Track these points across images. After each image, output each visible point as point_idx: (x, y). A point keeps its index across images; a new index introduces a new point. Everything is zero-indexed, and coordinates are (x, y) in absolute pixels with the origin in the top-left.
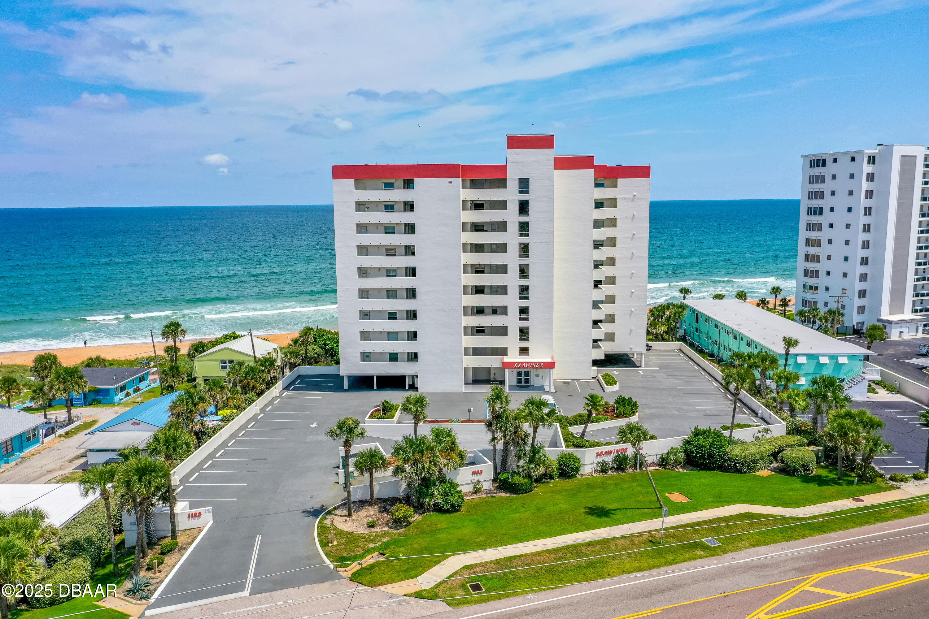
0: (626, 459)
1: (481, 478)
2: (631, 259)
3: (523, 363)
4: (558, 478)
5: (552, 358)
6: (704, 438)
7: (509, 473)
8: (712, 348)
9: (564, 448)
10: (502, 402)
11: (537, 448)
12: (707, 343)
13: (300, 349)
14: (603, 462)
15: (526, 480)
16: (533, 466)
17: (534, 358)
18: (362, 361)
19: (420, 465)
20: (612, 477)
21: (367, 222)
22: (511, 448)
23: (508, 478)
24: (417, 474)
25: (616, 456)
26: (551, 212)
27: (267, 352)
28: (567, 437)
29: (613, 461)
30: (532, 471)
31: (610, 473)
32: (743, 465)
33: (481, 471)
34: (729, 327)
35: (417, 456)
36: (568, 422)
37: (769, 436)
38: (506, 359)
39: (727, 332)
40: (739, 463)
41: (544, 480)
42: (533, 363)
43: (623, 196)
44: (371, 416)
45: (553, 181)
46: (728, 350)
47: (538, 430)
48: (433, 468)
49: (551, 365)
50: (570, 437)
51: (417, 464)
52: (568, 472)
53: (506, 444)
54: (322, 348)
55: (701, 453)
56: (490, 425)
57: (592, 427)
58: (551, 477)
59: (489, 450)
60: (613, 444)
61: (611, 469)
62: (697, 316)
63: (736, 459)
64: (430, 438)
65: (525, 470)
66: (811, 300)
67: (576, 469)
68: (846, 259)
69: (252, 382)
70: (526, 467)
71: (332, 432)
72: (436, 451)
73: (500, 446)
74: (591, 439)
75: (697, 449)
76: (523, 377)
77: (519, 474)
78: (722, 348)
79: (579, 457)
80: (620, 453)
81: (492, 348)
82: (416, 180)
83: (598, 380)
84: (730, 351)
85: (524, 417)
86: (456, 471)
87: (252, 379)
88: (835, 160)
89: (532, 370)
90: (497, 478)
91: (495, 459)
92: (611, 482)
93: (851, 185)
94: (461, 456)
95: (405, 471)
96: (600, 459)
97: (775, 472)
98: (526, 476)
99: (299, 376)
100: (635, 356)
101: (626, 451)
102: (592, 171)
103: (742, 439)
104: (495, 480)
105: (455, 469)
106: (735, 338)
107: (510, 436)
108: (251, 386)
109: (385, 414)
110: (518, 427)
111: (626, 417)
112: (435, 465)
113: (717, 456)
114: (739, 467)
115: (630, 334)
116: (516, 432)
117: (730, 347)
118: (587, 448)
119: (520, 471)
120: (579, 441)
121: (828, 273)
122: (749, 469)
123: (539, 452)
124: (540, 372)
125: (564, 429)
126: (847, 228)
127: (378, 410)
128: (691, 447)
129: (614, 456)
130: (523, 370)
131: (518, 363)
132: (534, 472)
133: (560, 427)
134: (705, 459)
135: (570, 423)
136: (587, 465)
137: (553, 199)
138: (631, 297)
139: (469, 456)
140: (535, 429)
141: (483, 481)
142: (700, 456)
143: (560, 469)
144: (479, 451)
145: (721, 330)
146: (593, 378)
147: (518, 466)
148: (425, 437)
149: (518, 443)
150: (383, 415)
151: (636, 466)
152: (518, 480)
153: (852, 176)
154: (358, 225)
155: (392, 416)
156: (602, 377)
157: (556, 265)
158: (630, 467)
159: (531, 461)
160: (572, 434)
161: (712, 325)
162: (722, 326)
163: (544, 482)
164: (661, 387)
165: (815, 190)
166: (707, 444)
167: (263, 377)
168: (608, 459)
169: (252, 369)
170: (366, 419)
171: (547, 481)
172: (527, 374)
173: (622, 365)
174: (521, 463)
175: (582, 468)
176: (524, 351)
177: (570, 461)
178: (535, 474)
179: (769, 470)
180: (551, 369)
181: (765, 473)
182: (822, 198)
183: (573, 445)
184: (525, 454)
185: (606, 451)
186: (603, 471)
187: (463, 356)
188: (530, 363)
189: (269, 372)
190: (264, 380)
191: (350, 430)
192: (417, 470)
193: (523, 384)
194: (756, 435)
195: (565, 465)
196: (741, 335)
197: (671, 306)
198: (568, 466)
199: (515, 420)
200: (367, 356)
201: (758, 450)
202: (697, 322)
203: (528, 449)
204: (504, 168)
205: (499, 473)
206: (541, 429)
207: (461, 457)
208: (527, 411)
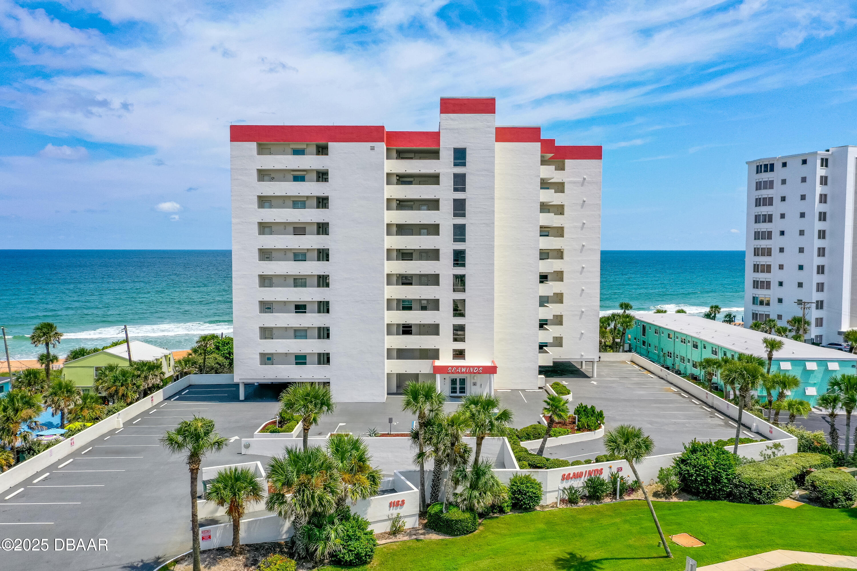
0: (602, 484)
1: (402, 511)
2: (581, 252)
3: (457, 367)
4: (511, 511)
5: (493, 362)
6: (705, 456)
7: (442, 504)
8: (665, 360)
9: (518, 469)
10: (432, 403)
11: (482, 468)
12: (659, 356)
13: (199, 358)
14: (571, 488)
15: (467, 515)
16: (476, 493)
17: (470, 361)
18: (261, 364)
19: (307, 492)
20: (585, 509)
21: (271, 194)
22: (446, 468)
23: (441, 511)
24: (303, 507)
25: (589, 480)
26: (492, 188)
27: (154, 358)
28: (521, 454)
29: (584, 487)
30: (475, 502)
31: (581, 504)
32: (761, 492)
33: (403, 501)
34: (687, 335)
35: (303, 478)
36: (517, 436)
37: (780, 454)
38: (437, 363)
39: (683, 341)
40: (755, 490)
41: (491, 514)
42: (470, 367)
43: (571, 179)
44: (264, 430)
45: (494, 152)
46: (685, 362)
47: (484, 442)
48: (329, 497)
49: (492, 370)
50: (523, 454)
51: (303, 491)
52: (525, 503)
53: (439, 463)
54: (226, 358)
55: (703, 476)
56: (415, 436)
57: (551, 442)
58: (502, 511)
59: (415, 471)
60: (583, 464)
61: (582, 498)
62: (644, 328)
63: (751, 484)
64: (327, 451)
65: (465, 499)
66: (763, 313)
67: (536, 498)
68: (801, 268)
69: (122, 390)
70: (466, 495)
71: (171, 440)
72: (335, 471)
73: (429, 465)
74: (552, 458)
75: (696, 471)
76: (458, 386)
77: (457, 505)
78: (678, 360)
79: (538, 480)
80: (593, 476)
81: (421, 350)
82: (332, 145)
83: (546, 390)
84: (689, 362)
85: (465, 421)
86: (364, 502)
87: (122, 385)
88: (784, 165)
89: (468, 375)
90: (426, 512)
91: (423, 485)
92: (585, 517)
93: (803, 189)
94: (373, 479)
95: (286, 502)
96: (567, 485)
97: (804, 502)
98: (467, 509)
99: (190, 385)
100: (584, 367)
101: (601, 473)
102: (539, 144)
103: (749, 458)
104: (422, 514)
105: (364, 497)
106: (695, 346)
107: (444, 451)
108: (120, 394)
109: (281, 427)
110: (456, 437)
111: (590, 430)
112: (332, 492)
113: (725, 481)
114: (756, 494)
115: (580, 339)
116: (453, 444)
117: (689, 357)
118: (548, 468)
119: (459, 501)
120: (537, 460)
121: (781, 284)
122: (769, 498)
123: (485, 473)
124: (478, 378)
125: (514, 445)
126: (800, 235)
127: (274, 423)
128: (688, 468)
129: (586, 480)
130: (458, 377)
131: (452, 367)
132: (479, 502)
133: (509, 442)
134: (708, 485)
135: (520, 438)
136: (550, 492)
137: (494, 172)
138: (581, 295)
139: (385, 481)
140: (480, 440)
141: (405, 517)
142: (702, 479)
143: (512, 499)
144: (400, 472)
145: (677, 340)
146: (540, 388)
147: (455, 495)
148: (318, 450)
149: (455, 462)
150: (280, 428)
151: (615, 494)
152: (455, 514)
153: (804, 180)
154: (259, 197)
155: (291, 429)
156: (551, 386)
157: (497, 253)
158: (607, 496)
159: (474, 487)
160: (526, 451)
161: (665, 336)
162: (677, 335)
163: (492, 518)
164: (622, 398)
165: (764, 196)
166: (709, 463)
167: (138, 384)
168: (578, 484)
169: (124, 373)
170: (256, 433)
171: (496, 515)
172: (463, 381)
173: (571, 375)
174: (460, 489)
175: (543, 497)
176: (459, 354)
177: (527, 487)
178: (480, 506)
179: (794, 499)
180: (492, 375)
181: (788, 503)
182: (771, 204)
183: (529, 465)
184: (465, 476)
185: (574, 473)
186: (572, 501)
187: (386, 360)
188: (467, 367)
189: (146, 378)
190: (138, 387)
191: (197, 437)
192: (303, 501)
193: (458, 394)
194: (764, 452)
195: (520, 492)
196: (703, 343)
197: (616, 316)
198: (525, 494)
199: (452, 426)
200: (269, 359)
201: (778, 472)
202: (644, 335)
203: (469, 469)
204: (435, 136)
205: (428, 505)
206: (487, 440)
207: (374, 481)
208: (468, 414)
